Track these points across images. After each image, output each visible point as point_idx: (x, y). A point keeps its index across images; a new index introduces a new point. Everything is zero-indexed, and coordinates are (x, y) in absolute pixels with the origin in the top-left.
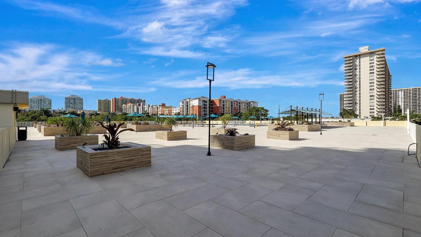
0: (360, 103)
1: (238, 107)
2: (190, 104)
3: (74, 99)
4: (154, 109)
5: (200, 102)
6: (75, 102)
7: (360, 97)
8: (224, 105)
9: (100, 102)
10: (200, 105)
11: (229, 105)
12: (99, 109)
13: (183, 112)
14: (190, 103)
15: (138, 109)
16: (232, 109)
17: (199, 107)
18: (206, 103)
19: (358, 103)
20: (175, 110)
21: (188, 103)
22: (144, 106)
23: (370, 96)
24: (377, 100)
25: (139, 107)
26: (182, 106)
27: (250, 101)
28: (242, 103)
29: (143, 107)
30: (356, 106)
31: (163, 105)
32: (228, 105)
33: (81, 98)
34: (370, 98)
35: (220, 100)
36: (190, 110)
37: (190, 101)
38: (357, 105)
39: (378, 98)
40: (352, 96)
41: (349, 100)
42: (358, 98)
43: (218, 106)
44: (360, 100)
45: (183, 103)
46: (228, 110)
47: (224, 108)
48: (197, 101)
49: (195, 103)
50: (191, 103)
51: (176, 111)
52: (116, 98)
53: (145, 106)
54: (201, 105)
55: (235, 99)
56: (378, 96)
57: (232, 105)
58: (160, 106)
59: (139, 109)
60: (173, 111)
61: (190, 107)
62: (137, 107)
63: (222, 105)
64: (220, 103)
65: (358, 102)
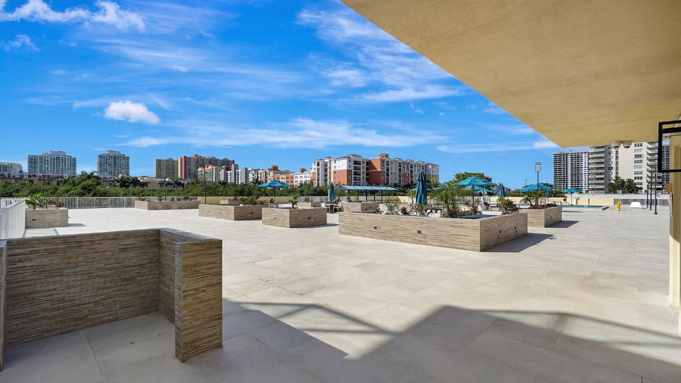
0: (617, 168)
1: (410, 172)
2: (330, 168)
3: (115, 157)
4: (259, 175)
5: (350, 164)
6: (115, 163)
7: (617, 157)
8: (388, 170)
9: (159, 162)
10: (350, 169)
11: (396, 168)
12: (157, 175)
13: (318, 181)
14: (330, 165)
15: (226, 175)
16: (400, 176)
17: (349, 171)
18: (360, 166)
19: (614, 168)
20: (299, 177)
21: (326, 165)
22: (237, 171)
23: (636, 155)
24: (649, 162)
25: (229, 172)
26: (316, 171)
27: (426, 163)
28: (415, 166)
29: (235, 173)
30: (610, 173)
31: (275, 169)
32: (394, 169)
33: (126, 156)
34: (636, 159)
35: (382, 161)
36: (330, 178)
37: (330, 163)
38: (612, 171)
39: (650, 160)
40: (603, 155)
41: (598, 163)
42: (614, 160)
43: (379, 170)
44: (617, 163)
45: (318, 165)
46: (394, 178)
47: (388, 175)
48: (345, 161)
49: (342, 165)
50: (333, 165)
51: (301, 179)
52: (187, 156)
53: (239, 171)
54: (352, 168)
55: (404, 160)
56: (649, 157)
57: (400, 170)
58: (270, 170)
59: (229, 175)
60: (295, 180)
61: (330, 173)
62: (225, 172)
63: (385, 170)
64: (382, 165)
65: (614, 165)
